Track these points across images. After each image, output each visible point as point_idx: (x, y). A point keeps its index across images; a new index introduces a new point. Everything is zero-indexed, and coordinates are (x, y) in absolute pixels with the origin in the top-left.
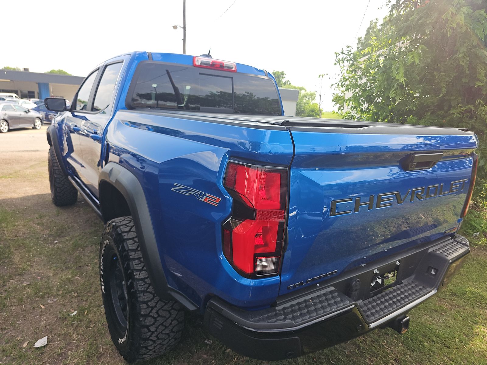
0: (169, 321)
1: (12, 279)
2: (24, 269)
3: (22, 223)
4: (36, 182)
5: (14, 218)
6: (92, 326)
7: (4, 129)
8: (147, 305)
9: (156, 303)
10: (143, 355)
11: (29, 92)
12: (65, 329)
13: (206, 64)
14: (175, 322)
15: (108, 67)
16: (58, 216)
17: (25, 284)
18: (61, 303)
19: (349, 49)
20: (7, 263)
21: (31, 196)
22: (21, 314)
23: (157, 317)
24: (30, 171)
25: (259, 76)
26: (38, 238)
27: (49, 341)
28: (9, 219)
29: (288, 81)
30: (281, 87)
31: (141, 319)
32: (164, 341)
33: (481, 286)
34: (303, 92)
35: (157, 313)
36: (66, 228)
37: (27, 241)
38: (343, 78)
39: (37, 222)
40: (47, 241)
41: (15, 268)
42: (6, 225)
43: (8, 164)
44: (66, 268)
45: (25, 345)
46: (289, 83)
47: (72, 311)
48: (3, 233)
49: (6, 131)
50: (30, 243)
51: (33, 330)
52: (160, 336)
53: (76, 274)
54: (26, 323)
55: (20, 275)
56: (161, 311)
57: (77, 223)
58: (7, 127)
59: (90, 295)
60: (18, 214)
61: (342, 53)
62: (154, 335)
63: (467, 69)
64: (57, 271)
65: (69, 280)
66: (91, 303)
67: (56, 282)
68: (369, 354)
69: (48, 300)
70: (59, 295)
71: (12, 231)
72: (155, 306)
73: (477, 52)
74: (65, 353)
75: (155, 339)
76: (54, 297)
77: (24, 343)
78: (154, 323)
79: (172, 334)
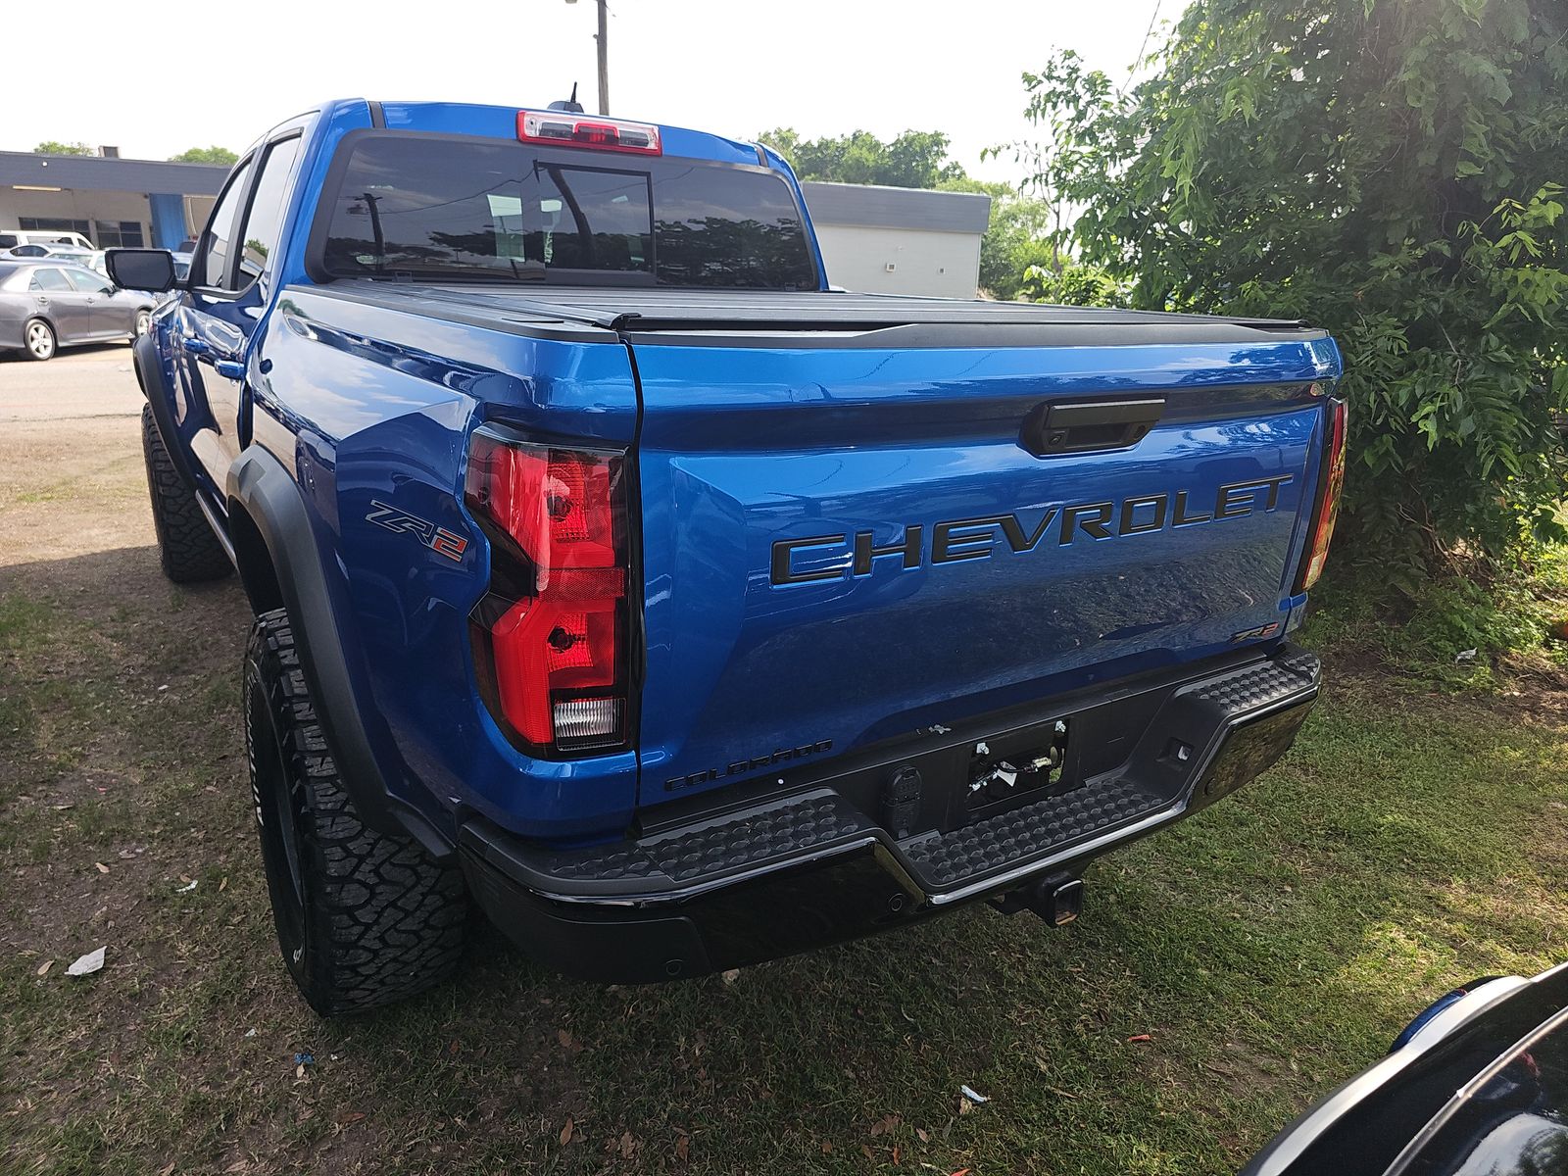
0: (415, 895)
1: (24, 795)
2: (61, 767)
3: (68, 633)
4: (121, 511)
5: (46, 620)
6: (236, 920)
7: (42, 348)
8: (345, 849)
9: (373, 846)
10: (348, 990)
11: (124, 225)
12: (158, 927)
13: (561, 134)
14: (433, 901)
15: (276, 148)
16: (177, 611)
17: (60, 808)
18: (156, 858)
19: (1071, 62)
20: (15, 749)
21: (103, 553)
22: (41, 888)
23: (377, 884)
24: (109, 478)
25: (739, 166)
26: (110, 678)
27: (109, 961)
28: (29, 625)
29: (956, 166)
30: (934, 186)
31: (329, 889)
32: (406, 953)
33: (1432, 810)
34: (1005, 203)
35: (376, 871)
36: (194, 648)
37: (79, 687)
38: (1062, 158)
39: (111, 632)
40: (137, 686)
41: (36, 763)
42: (18, 641)
43: (43, 458)
44: (184, 762)
45: (42, 971)
46: (957, 172)
47: (184, 879)
48: (11, 664)
49: (45, 353)
50: (85, 693)
51: (70, 931)
52: (390, 938)
53: (209, 778)
54: (53, 913)
55: (50, 782)
56: (387, 866)
57: (231, 633)
58: (49, 342)
59: (242, 836)
60: (58, 608)
61: (1049, 78)
62: (370, 935)
63: (1431, 122)
64: (154, 771)
65: (186, 796)
66: (242, 857)
67: (147, 801)
68: (1023, 998)
69: (121, 850)
70: (152, 836)
71: (34, 658)
72: (370, 854)
73: (1461, 65)
74: (151, 990)
75: (377, 945)
76: (139, 841)
77: (42, 964)
78: (368, 902)
79: (427, 933)
